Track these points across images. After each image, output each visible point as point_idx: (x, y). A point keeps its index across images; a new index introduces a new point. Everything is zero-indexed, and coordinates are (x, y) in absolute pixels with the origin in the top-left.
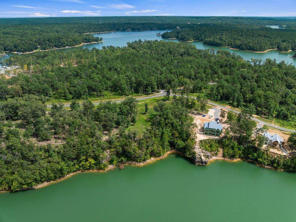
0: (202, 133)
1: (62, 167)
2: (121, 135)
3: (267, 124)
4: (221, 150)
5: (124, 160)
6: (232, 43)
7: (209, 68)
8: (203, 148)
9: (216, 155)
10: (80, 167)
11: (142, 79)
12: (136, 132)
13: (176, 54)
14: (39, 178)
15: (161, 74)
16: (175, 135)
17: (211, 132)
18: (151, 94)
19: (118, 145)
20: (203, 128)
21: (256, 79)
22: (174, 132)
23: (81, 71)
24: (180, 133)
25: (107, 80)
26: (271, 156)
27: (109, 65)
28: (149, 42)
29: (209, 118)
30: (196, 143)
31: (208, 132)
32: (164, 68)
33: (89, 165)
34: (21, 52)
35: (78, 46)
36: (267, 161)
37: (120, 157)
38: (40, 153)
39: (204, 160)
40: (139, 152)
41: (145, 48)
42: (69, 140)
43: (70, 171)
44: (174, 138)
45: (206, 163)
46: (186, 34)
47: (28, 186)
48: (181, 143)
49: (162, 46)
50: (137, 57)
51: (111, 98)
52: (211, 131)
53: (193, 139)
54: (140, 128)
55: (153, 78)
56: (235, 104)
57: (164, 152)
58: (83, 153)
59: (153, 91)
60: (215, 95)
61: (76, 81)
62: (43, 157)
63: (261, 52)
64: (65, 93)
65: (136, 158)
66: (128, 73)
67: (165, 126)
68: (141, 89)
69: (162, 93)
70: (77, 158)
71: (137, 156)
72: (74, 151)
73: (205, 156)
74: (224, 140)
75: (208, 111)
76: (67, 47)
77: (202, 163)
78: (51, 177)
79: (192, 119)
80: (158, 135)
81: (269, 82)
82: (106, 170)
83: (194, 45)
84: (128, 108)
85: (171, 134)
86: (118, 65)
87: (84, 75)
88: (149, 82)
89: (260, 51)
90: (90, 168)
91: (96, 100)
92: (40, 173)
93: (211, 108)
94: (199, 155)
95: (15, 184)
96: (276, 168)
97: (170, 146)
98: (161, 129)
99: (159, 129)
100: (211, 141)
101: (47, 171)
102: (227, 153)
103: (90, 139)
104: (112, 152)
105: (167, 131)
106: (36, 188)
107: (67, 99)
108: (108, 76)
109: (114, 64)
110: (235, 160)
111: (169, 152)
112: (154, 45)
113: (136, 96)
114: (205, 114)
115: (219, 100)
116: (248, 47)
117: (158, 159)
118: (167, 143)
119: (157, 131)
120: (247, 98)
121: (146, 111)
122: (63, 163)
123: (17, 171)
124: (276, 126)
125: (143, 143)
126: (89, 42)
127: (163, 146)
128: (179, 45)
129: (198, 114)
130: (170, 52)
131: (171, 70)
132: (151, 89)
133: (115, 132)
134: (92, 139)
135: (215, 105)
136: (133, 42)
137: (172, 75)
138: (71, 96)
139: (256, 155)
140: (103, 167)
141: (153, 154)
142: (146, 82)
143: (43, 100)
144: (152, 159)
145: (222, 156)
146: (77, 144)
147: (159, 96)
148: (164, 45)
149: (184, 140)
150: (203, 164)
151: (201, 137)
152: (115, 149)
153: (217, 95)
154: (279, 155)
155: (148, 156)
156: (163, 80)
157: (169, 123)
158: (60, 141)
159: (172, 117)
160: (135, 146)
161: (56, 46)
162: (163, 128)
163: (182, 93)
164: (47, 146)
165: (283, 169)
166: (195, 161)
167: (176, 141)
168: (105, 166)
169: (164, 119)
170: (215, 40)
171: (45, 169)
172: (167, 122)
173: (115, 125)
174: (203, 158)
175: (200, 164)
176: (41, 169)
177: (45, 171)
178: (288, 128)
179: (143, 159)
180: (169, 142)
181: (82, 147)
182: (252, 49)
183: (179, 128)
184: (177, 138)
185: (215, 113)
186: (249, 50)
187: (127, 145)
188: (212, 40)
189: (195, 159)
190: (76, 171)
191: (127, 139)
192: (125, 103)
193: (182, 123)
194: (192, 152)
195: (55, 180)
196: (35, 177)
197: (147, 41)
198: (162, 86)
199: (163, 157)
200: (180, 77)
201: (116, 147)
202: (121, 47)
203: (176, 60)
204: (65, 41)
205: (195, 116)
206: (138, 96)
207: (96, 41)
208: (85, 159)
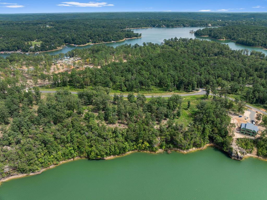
0: (239, 132)
1: (126, 146)
2: (169, 126)
4: (255, 149)
5: (171, 147)
6: (266, 43)
8: (239, 145)
9: (251, 152)
10: (137, 147)
11: (184, 79)
12: (183, 126)
13: (211, 54)
14: (109, 152)
15: (200, 75)
16: (215, 131)
17: (247, 133)
18: (191, 91)
19: (168, 134)
20: (240, 128)
22: (214, 128)
24: (219, 130)
25: (154, 77)
27: (154, 63)
28: (184, 40)
29: (245, 119)
30: (233, 140)
31: (244, 132)
32: (203, 68)
33: (144, 147)
34: (77, 44)
35: (121, 41)
37: (168, 144)
38: (110, 133)
39: (240, 156)
40: (184, 141)
41: (182, 47)
42: (131, 126)
43: (130, 149)
45: (241, 158)
47: (101, 157)
48: (219, 139)
49: (197, 45)
50: (176, 55)
51: (157, 93)
52: (247, 131)
53: (231, 137)
54: (184, 121)
57: (204, 144)
58: (141, 137)
59: (193, 89)
60: (251, 98)
61: (130, 76)
62: (112, 136)
64: (121, 85)
65: (181, 147)
66: (172, 72)
67: (206, 122)
68: (182, 87)
69: (201, 92)
70: (136, 140)
71: (183, 145)
72: (135, 134)
73: (241, 152)
74: (259, 140)
75: (244, 112)
76: (113, 41)
77: (238, 157)
78: (117, 152)
79: (229, 119)
80: (200, 129)
82: (157, 153)
83: (228, 45)
84: (175, 104)
85: (211, 130)
86: (161, 63)
87: (134, 71)
88: (191, 81)
90: (145, 149)
91: (145, 93)
92: (110, 148)
93: (247, 110)
94: (235, 150)
95: (93, 154)
97: (210, 140)
98: (203, 125)
99: (201, 124)
100: (246, 140)
102: (261, 152)
104: (162, 139)
105: (208, 127)
106: (106, 159)
107: (122, 91)
108: (155, 73)
109: (158, 62)
111: (208, 145)
112: (190, 44)
114: (241, 115)
115: (255, 103)
117: (199, 149)
118: (207, 137)
119: (199, 126)
121: (188, 107)
122: (126, 143)
123: (95, 145)
125: (188, 135)
126: (130, 37)
127: (204, 139)
128: (213, 44)
129: (235, 114)
130: (205, 52)
131: (209, 71)
133: (164, 122)
134: (148, 127)
135: (251, 108)
136: (169, 39)
137: (210, 76)
138: (126, 89)
140: (155, 149)
141: (195, 145)
142: (187, 81)
144: (194, 148)
145: (256, 154)
146: (137, 130)
147: (199, 94)
148: (199, 44)
149: (223, 137)
150: (238, 159)
151: (238, 136)
152: (165, 137)
153: (253, 99)
155: (191, 146)
156: (202, 81)
157: (210, 120)
158: (122, 125)
159: (213, 116)
160: (181, 136)
161: (104, 40)
163: (220, 95)
164: (114, 128)
166: (231, 155)
167: (215, 136)
168: (156, 149)
169: (206, 117)
171: (113, 145)
172: (208, 120)
173: (164, 117)
174: (239, 154)
175: (236, 159)
176: (111, 146)
177: (113, 147)
179: (187, 148)
180: (209, 136)
181: (141, 132)
183: (218, 125)
185: (251, 115)
187: (175, 135)
188: (245, 40)
190: (134, 150)
191: (175, 130)
192: (171, 99)
193: (222, 122)
194: (230, 147)
195: (119, 155)
196: (107, 151)
197: (182, 39)
198: (200, 85)
199: (203, 148)
200: (218, 79)
201: (166, 135)
202: (159, 45)
203: (212, 60)
204: (111, 37)
205: (232, 116)
206: (180, 92)
207: (136, 37)
208: (142, 142)
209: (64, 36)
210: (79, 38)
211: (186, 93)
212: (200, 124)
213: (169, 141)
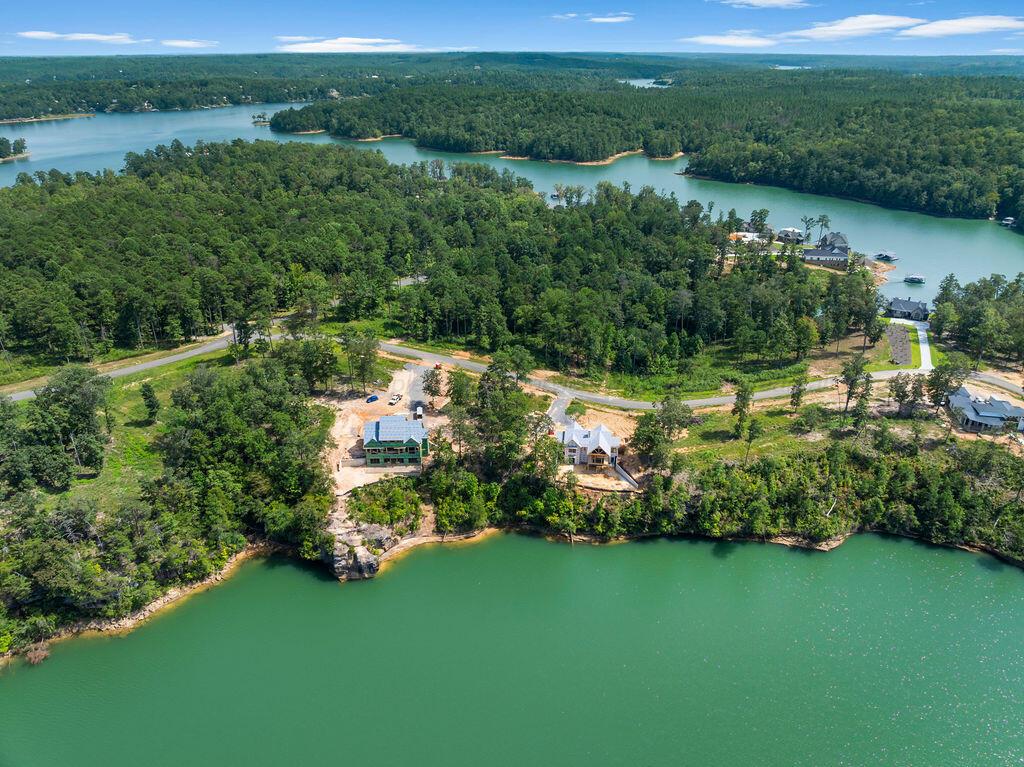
0: (362, 461)
3: (584, 395)
4: (427, 510)
5: (42, 624)
6: (509, 137)
7: (407, 228)
8: (360, 515)
9: (412, 529)
13: (306, 188)
16: (258, 486)
17: (391, 455)
18: (183, 343)
19: (9, 570)
20: (361, 444)
21: (557, 251)
22: (254, 476)
24: (275, 478)
26: (587, 500)
29: (391, 404)
30: (334, 502)
31: (380, 456)
36: (576, 518)
37: (24, 617)
39: (365, 560)
40: (105, 578)
44: (254, 498)
45: (372, 567)
46: (354, 114)
48: (278, 514)
51: (11, 381)
52: (389, 449)
54: (122, 484)
56: (486, 341)
57: (220, 558)
59: (189, 330)
60: (418, 321)
63: (595, 163)
65: (99, 606)
67: (214, 460)
68: (143, 329)
69: (225, 337)
71: (101, 596)
73: (369, 542)
74: (436, 473)
75: (390, 380)
77: (359, 569)
79: (328, 418)
81: (593, 256)
83: (378, 151)
85: (239, 487)
88: (169, 298)
89: (592, 160)
94: (345, 543)
96: (603, 538)
97: (246, 533)
98: (197, 474)
100: (391, 487)
102: (448, 516)
105: (222, 479)
110: (479, 537)
111: (241, 555)
113: (122, 359)
114: (376, 393)
115: (434, 337)
116: (557, 149)
117: (198, 587)
120: (518, 318)
121: (152, 414)
124: (611, 398)
125: (118, 544)
128: (323, 154)
129: (353, 395)
132: (183, 326)
135: (419, 356)
136: (148, 151)
139: (540, 505)
141: (167, 575)
145: (433, 531)
147: (217, 346)
149: (292, 501)
150: (361, 572)
151: (355, 478)
153: (424, 321)
154: (609, 494)
155: (150, 586)
156: (225, 288)
160: (88, 558)
162: (205, 472)
165: (624, 534)
166: (334, 569)
167: (262, 510)
170: (452, 130)
172: (219, 447)
174: (362, 553)
175: (356, 575)
178: (645, 400)
179: (130, 602)
180: (234, 516)
182: (568, 156)
184: (264, 497)
185: (412, 385)
186: (560, 157)
187: (45, 565)
189: (334, 562)
191: (45, 540)
194: (322, 537)
199: (219, 578)
202: (93, 175)
205: (339, 406)
206: (131, 357)
211: (163, 352)
212: (186, 476)
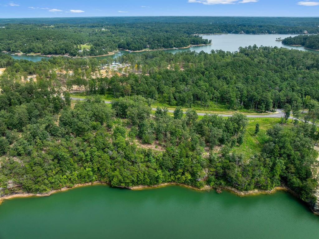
1: (158, 175)
2: (223, 155)
5: (223, 184)
10: (176, 178)
11: (255, 94)
12: (243, 157)
13: (301, 67)
14: (135, 180)
15: (280, 91)
16: (291, 169)
18: (264, 112)
19: (219, 166)
22: (290, 165)
23: (188, 76)
24: (297, 169)
25: (215, 89)
27: (218, 73)
28: (265, 48)
32: (286, 83)
33: (184, 179)
34: (132, 50)
35: (185, 48)
37: (219, 180)
38: (141, 156)
40: (242, 179)
41: (261, 56)
42: (169, 149)
43: (165, 180)
44: (288, 172)
47: (126, 185)
48: (296, 182)
49: (283, 55)
50: (251, 65)
51: (216, 110)
53: (315, 180)
54: (246, 151)
55: (269, 94)
57: (272, 186)
58: (181, 165)
59: (267, 109)
61: (182, 87)
62: (143, 160)
64: (169, 97)
65: (237, 185)
66: (240, 85)
67: (279, 155)
68: (252, 104)
69: (279, 114)
70: (174, 169)
71: (239, 183)
72: (173, 161)
76: (175, 48)
78: (147, 182)
80: (269, 164)
82: (201, 189)
84: (236, 126)
85: (284, 167)
86: (228, 73)
87: (190, 81)
88: (265, 98)
90: (185, 182)
91: (200, 110)
92: (138, 175)
95: (115, 180)
97: (281, 182)
98: (273, 158)
99: (271, 157)
101: (145, 175)
103: (190, 153)
104: (211, 172)
105: (281, 163)
106: (132, 189)
107: (170, 104)
108: (216, 85)
109: (224, 72)
111: (278, 188)
112: (273, 53)
113: (245, 112)
117: (263, 192)
118: (277, 177)
119: (268, 159)
121: (256, 133)
122: (160, 171)
123: (119, 168)
125: (248, 171)
126: (197, 44)
127: (272, 179)
128: (306, 55)
131: (293, 86)
132: (265, 107)
133: (217, 150)
134: (193, 153)
136: (246, 47)
137: (294, 93)
138: (175, 102)
140: (199, 185)
141: (258, 186)
142: (259, 97)
143: (150, 103)
144: (256, 191)
146: (177, 155)
147: (274, 116)
148: (285, 53)
149: (302, 179)
152: (215, 170)
155: (252, 186)
156: (282, 98)
157: (284, 153)
158: (160, 147)
159: (290, 147)
160: (238, 171)
161: (164, 46)
162: (275, 158)
163: (306, 119)
164: (148, 150)
166: (313, 209)
167: (290, 177)
168: (201, 185)
169: (278, 148)
171: (143, 172)
172: (282, 153)
173: (217, 143)
176: (140, 172)
177: (142, 175)
179: (245, 188)
180: (280, 176)
181: (181, 159)
183: (297, 162)
184: (292, 173)
187: (229, 169)
189: (314, 206)
190: (171, 182)
191: (230, 161)
192: (231, 119)
193: (303, 157)
194: (311, 196)
195: (150, 186)
196: (133, 178)
197: (264, 47)
198: (279, 105)
199: (270, 192)
200: (305, 97)
201: (216, 168)
202: (232, 53)
203: (301, 74)
204: (173, 42)
206: (248, 112)
207: (204, 44)
208: (182, 173)
209: (118, 40)
210: (135, 43)
211: (257, 113)
212: (269, 157)
213: (220, 176)
